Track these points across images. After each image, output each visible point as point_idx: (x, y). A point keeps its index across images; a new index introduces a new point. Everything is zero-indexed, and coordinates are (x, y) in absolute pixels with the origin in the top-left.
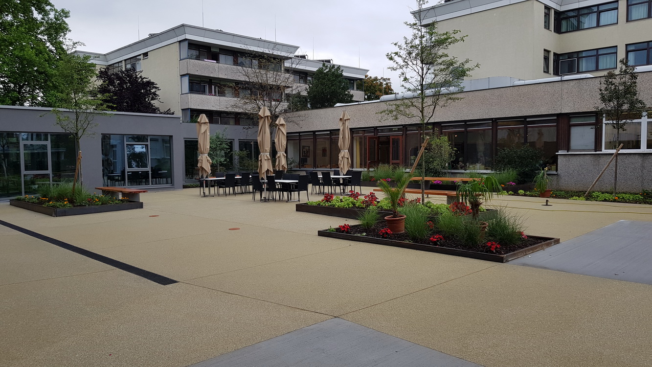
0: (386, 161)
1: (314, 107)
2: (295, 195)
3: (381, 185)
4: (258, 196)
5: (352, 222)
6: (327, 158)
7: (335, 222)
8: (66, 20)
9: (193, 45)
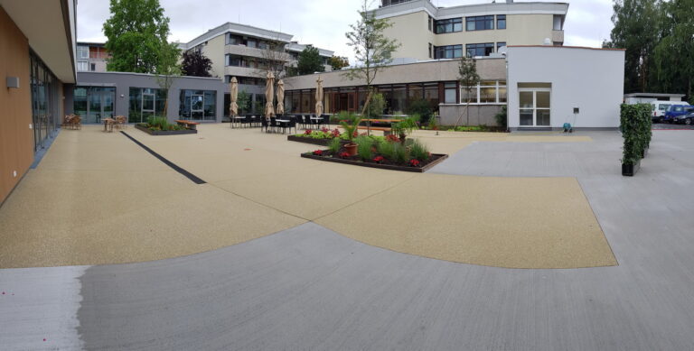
0: (345, 108)
1: (301, 74)
2: (288, 129)
3: (342, 124)
4: (264, 129)
5: (323, 148)
6: (309, 107)
7: (313, 148)
9: (233, 36)
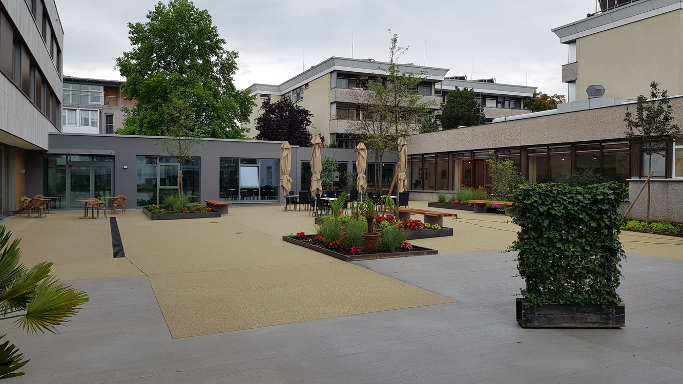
8: (236, 60)
